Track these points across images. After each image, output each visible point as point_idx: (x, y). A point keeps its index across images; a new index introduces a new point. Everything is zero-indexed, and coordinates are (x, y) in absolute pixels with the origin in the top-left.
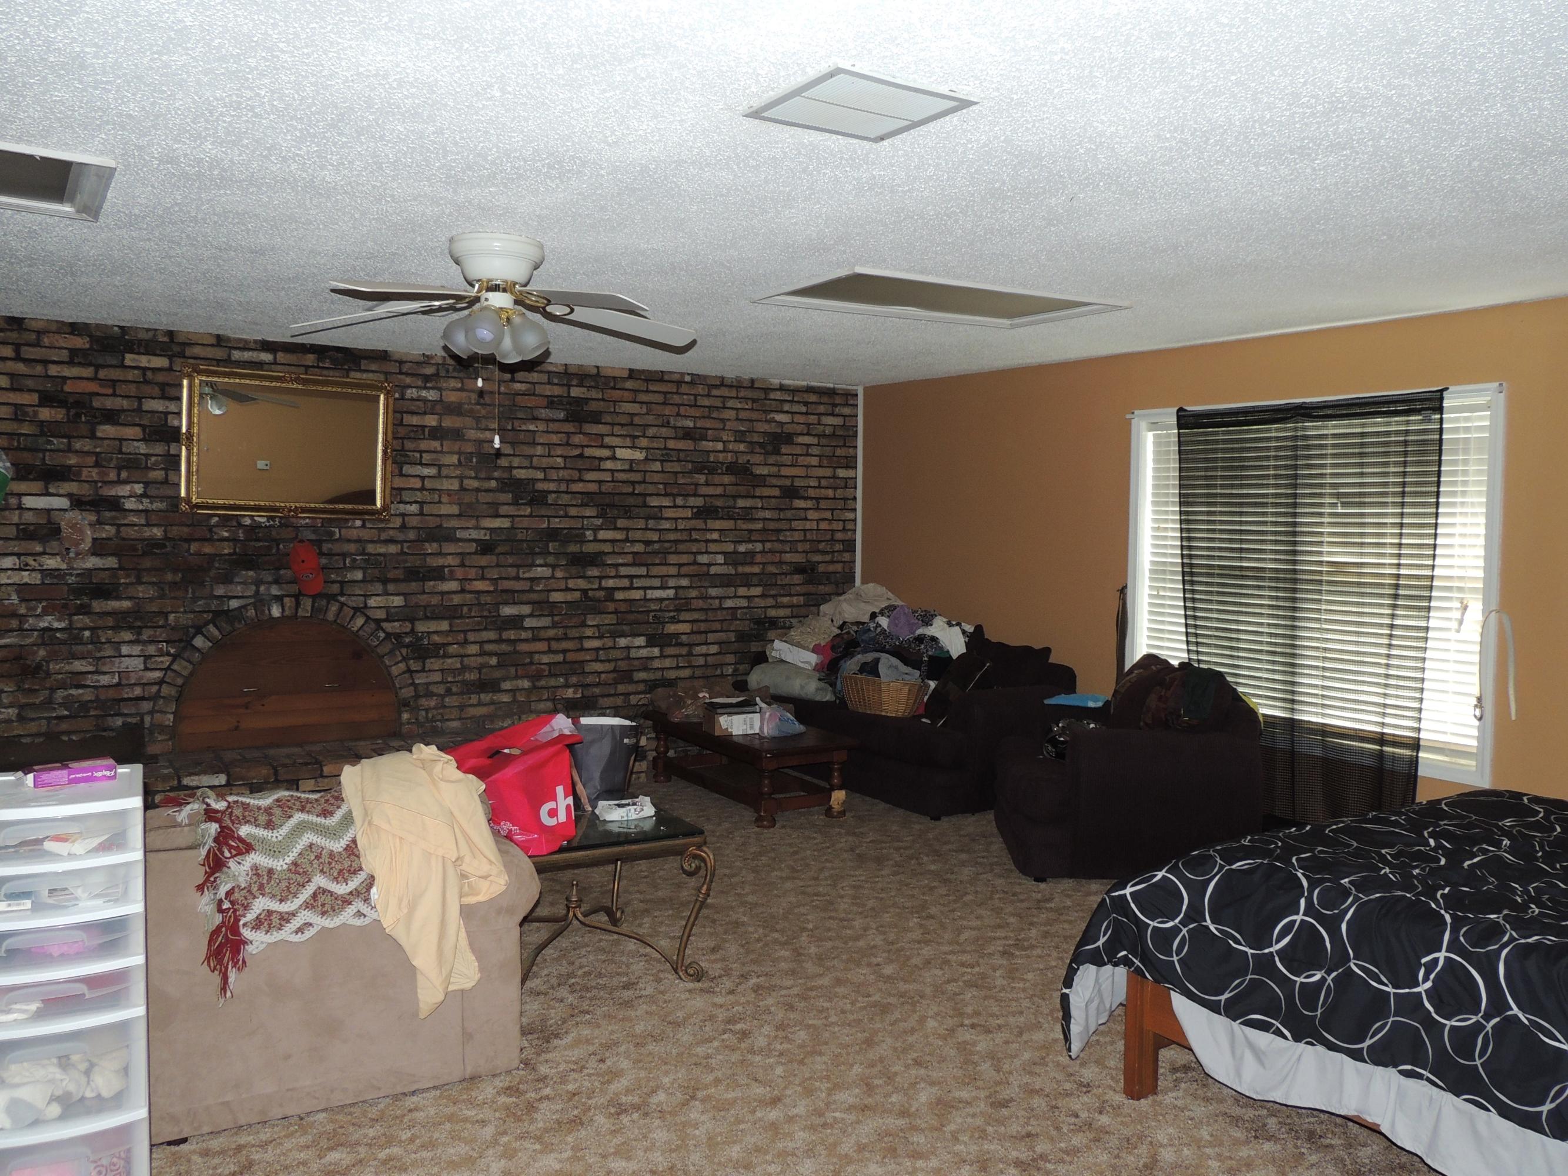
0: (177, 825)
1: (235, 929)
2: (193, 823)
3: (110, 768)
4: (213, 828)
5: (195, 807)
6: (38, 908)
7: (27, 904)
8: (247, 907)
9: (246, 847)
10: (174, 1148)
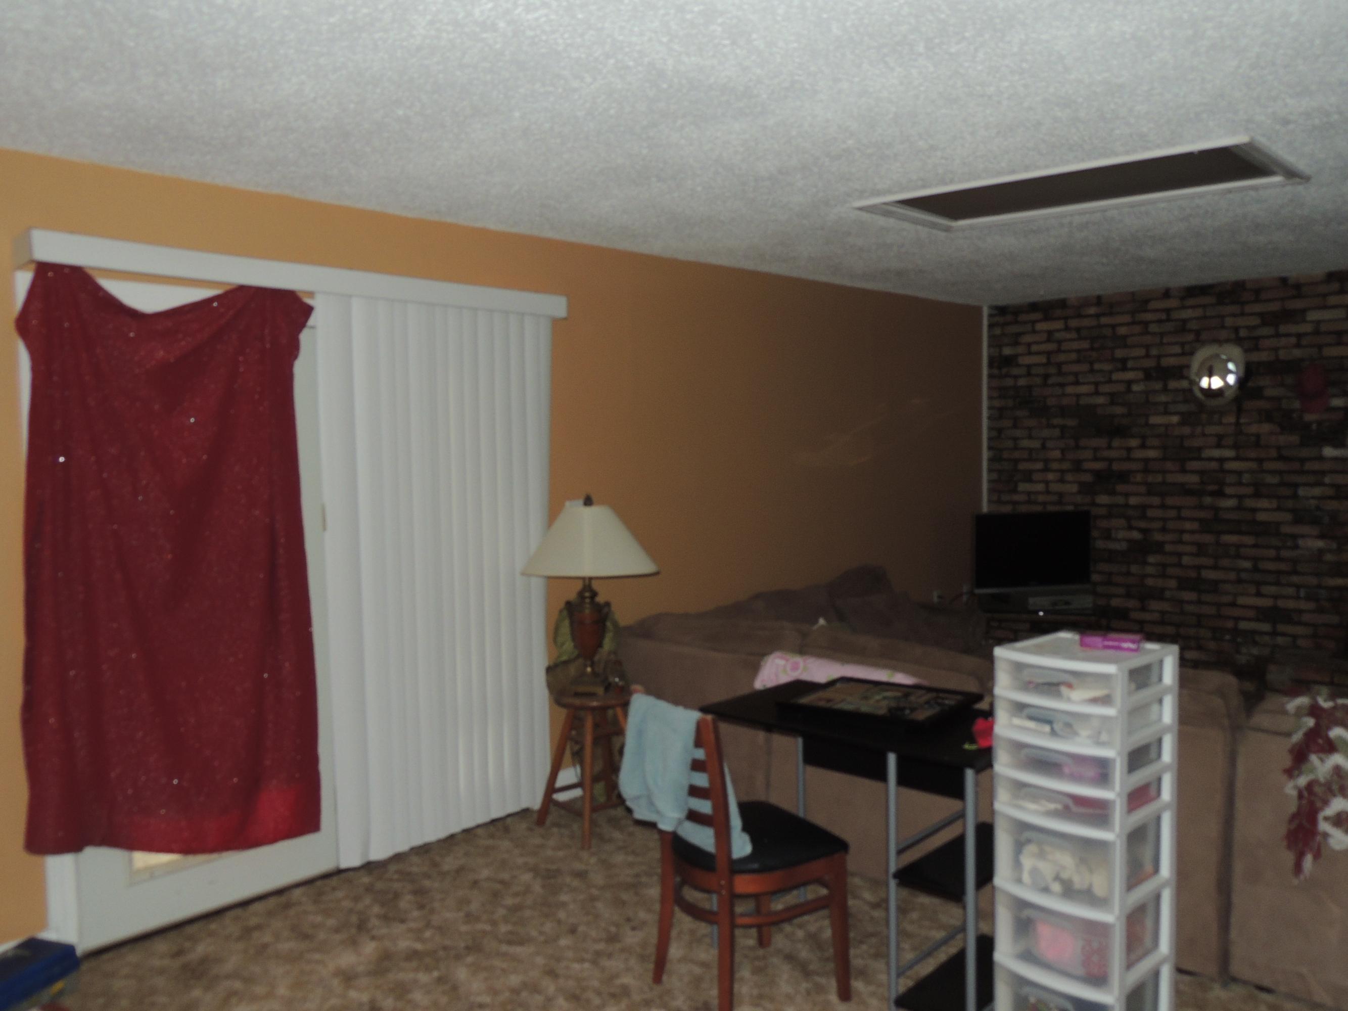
0: (1284, 712)
1: (1313, 821)
2: (1299, 713)
3: (1133, 642)
4: (1310, 722)
5: (1303, 701)
6: (1054, 733)
7: (1047, 728)
8: (1326, 803)
9: (1331, 747)
10: (1256, 992)
